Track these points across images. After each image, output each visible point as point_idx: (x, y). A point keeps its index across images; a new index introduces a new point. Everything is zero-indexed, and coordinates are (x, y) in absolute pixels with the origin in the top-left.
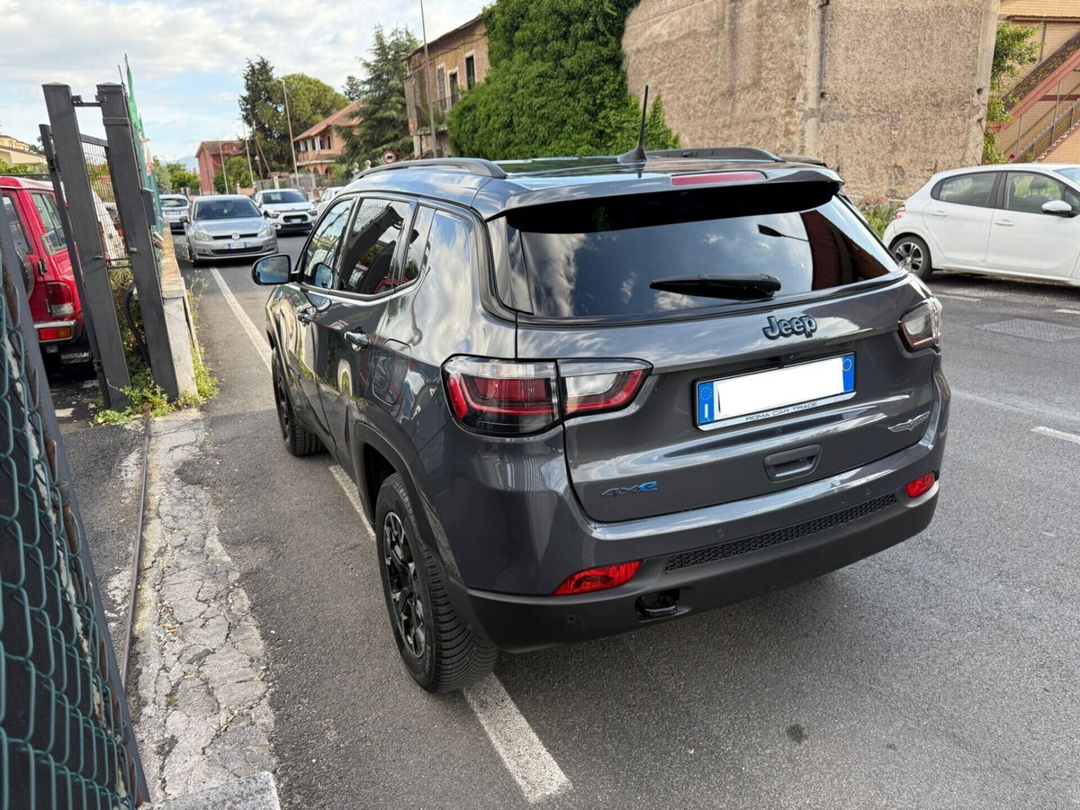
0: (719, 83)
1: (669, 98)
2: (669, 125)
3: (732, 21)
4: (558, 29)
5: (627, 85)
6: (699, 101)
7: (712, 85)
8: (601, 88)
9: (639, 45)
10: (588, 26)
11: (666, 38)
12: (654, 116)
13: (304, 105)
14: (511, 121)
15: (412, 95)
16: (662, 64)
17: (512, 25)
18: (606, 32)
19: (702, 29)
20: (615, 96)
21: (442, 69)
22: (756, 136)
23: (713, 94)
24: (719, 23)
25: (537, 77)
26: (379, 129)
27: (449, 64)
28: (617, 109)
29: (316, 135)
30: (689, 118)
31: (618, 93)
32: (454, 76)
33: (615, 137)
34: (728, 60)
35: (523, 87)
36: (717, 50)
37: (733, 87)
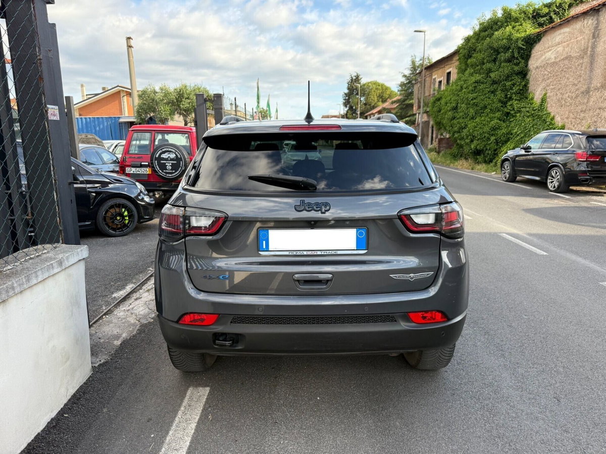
0: (581, 85)
1: (552, 94)
2: (549, 110)
3: (593, 49)
4: (490, 57)
5: (528, 87)
6: (569, 96)
7: (577, 87)
8: (511, 89)
9: (538, 65)
10: (508, 55)
11: (553, 60)
12: (541, 105)
13: (374, 97)
14: (457, 107)
15: (417, 92)
16: (550, 75)
17: (468, 55)
18: (519, 58)
19: (574, 54)
20: (519, 93)
21: (435, 78)
22: (600, 118)
23: (577, 92)
24: (585, 51)
25: (475, 83)
26: (405, 110)
27: (438, 76)
28: (520, 100)
29: (376, 113)
30: (562, 106)
31: (521, 92)
32: (440, 82)
33: (516, 116)
34: (588, 73)
35: (466, 89)
36: (581, 67)
37: (589, 88)
